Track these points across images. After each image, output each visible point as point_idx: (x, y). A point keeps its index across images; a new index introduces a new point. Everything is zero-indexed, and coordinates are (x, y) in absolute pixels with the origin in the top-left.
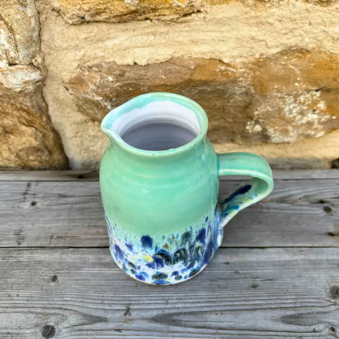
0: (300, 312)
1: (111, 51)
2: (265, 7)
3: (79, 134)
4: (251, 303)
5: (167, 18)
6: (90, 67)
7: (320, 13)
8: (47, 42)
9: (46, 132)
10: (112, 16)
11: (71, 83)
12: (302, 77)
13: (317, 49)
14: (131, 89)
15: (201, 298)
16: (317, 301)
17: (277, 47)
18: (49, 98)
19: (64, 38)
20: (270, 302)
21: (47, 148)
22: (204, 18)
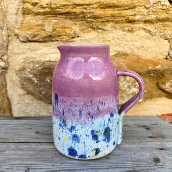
0: (136, 169)
1: (39, 55)
2: (106, 33)
3: (21, 102)
4: (106, 165)
5: (65, 40)
6: (29, 63)
7: (130, 36)
8: (10, 50)
9: (3, 98)
10: (41, 38)
11: (19, 71)
12: (126, 67)
13: (131, 53)
14: (47, 71)
15: (75, 163)
16: (146, 164)
17: (113, 52)
18: (8, 80)
19: (19, 48)
20: (117, 165)
21: (3, 108)
22: (81, 39)
